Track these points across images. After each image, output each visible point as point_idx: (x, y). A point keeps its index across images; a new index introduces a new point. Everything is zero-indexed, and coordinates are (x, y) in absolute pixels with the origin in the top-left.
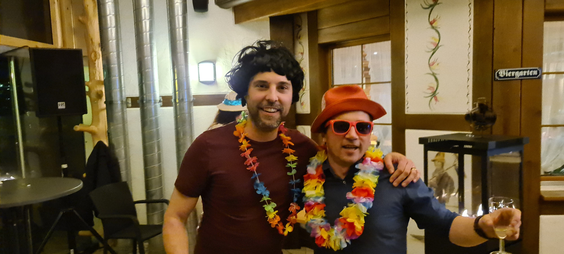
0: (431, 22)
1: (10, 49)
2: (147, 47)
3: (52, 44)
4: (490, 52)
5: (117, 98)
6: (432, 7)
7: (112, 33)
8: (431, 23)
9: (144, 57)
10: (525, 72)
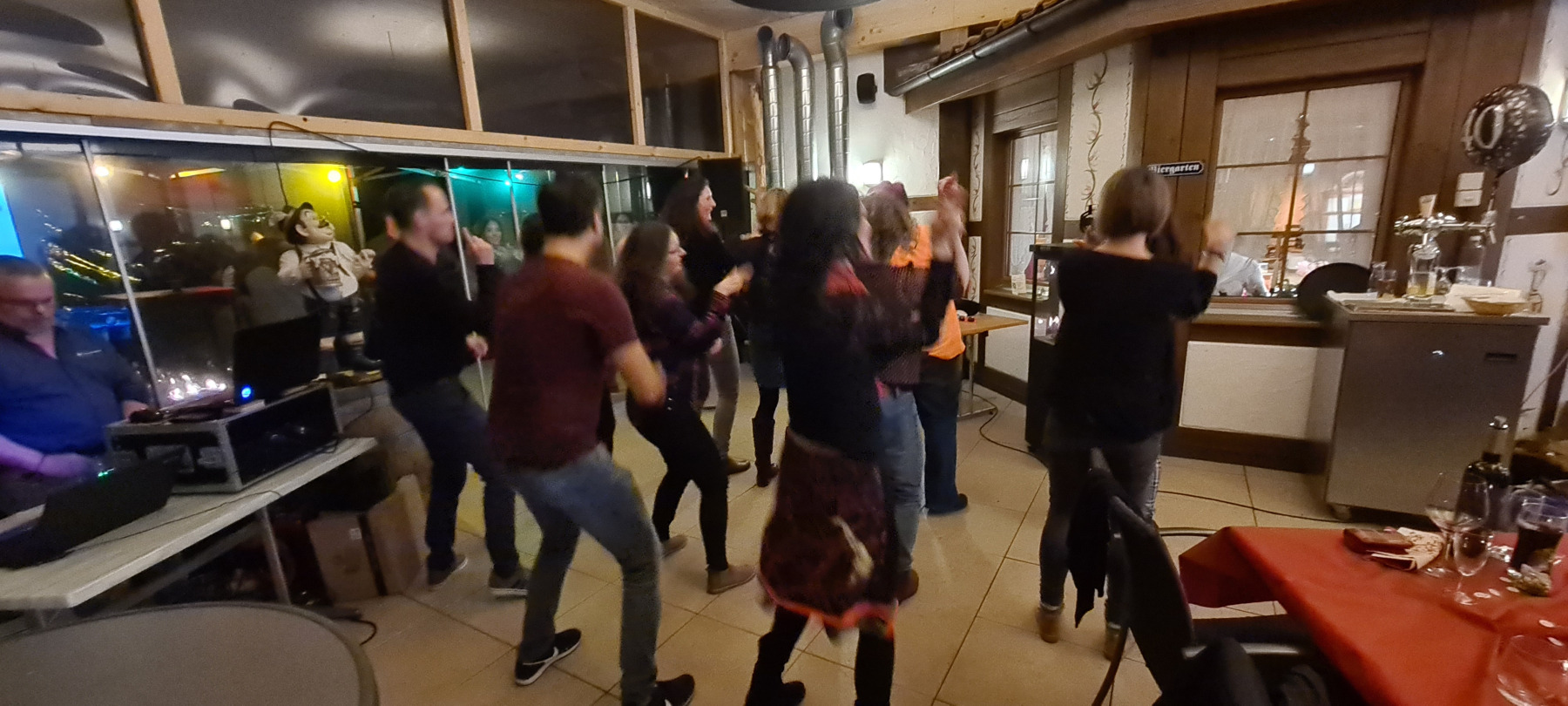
0: (1094, 105)
1: (685, 161)
2: (806, 150)
3: (723, 151)
4: (1142, 144)
6: (1096, 86)
7: (775, 135)
8: (1094, 108)
9: (804, 160)
10: (1182, 167)
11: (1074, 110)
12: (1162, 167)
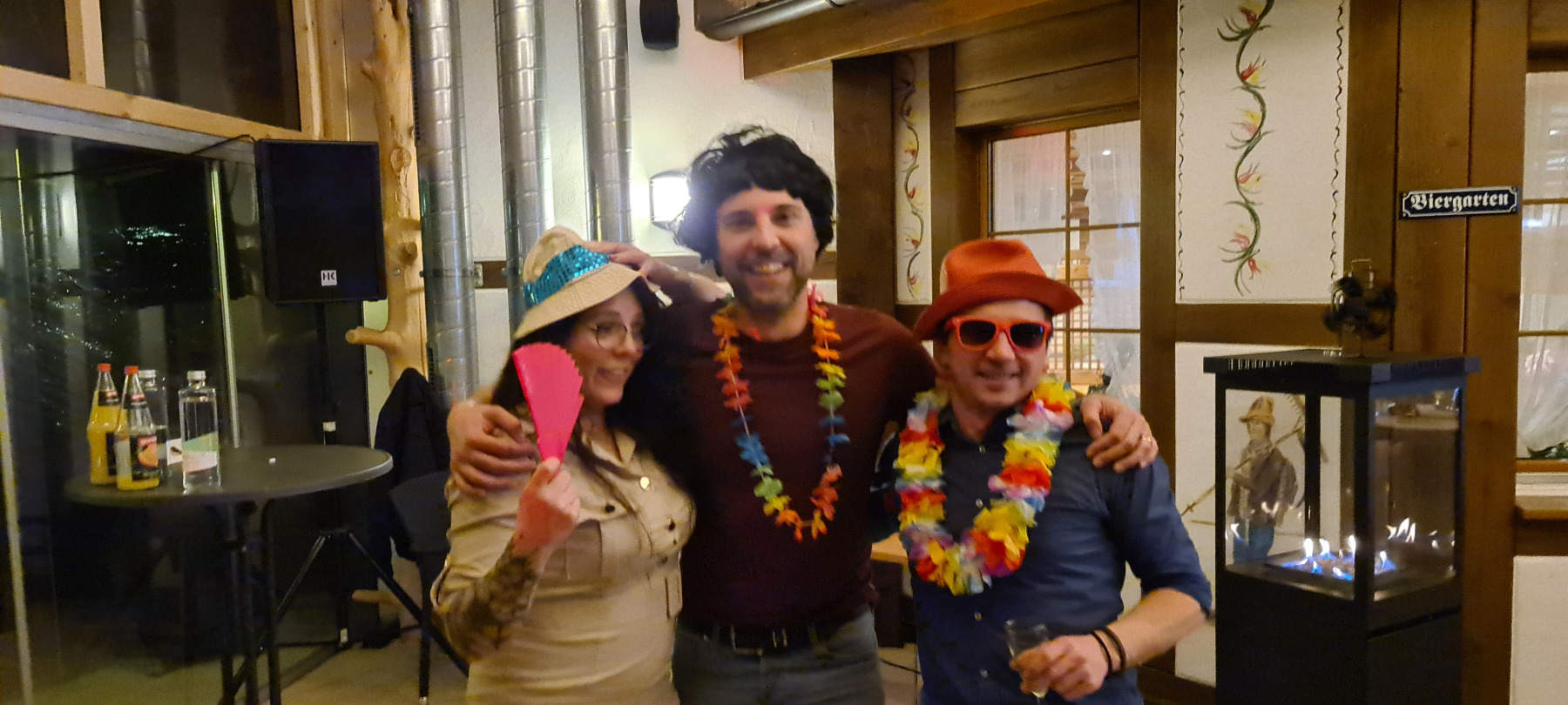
0: (1243, 72)
2: (528, 137)
3: (299, 129)
4: (1391, 148)
5: (452, 262)
6: (1245, 35)
7: (442, 101)
8: (1243, 77)
9: (520, 161)
10: (1477, 198)
11: (1182, 82)
12: (1435, 196)
